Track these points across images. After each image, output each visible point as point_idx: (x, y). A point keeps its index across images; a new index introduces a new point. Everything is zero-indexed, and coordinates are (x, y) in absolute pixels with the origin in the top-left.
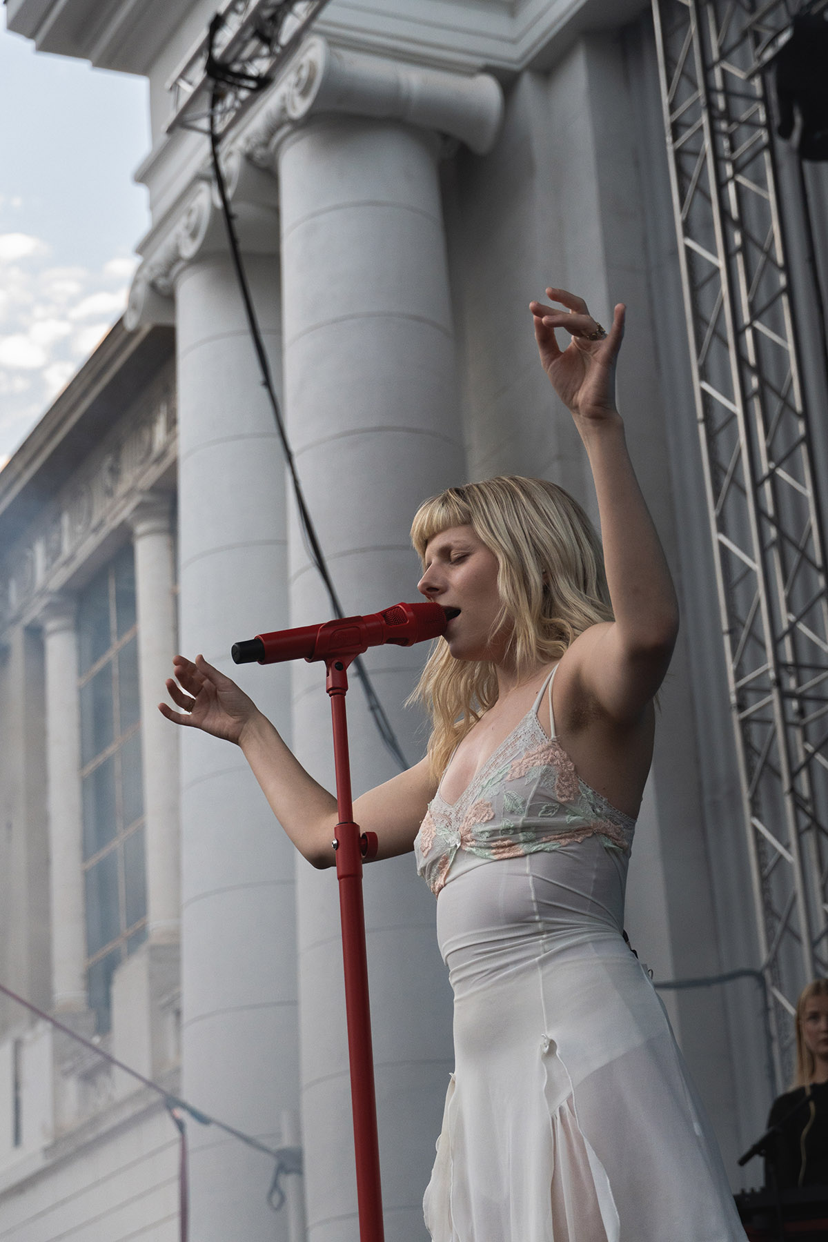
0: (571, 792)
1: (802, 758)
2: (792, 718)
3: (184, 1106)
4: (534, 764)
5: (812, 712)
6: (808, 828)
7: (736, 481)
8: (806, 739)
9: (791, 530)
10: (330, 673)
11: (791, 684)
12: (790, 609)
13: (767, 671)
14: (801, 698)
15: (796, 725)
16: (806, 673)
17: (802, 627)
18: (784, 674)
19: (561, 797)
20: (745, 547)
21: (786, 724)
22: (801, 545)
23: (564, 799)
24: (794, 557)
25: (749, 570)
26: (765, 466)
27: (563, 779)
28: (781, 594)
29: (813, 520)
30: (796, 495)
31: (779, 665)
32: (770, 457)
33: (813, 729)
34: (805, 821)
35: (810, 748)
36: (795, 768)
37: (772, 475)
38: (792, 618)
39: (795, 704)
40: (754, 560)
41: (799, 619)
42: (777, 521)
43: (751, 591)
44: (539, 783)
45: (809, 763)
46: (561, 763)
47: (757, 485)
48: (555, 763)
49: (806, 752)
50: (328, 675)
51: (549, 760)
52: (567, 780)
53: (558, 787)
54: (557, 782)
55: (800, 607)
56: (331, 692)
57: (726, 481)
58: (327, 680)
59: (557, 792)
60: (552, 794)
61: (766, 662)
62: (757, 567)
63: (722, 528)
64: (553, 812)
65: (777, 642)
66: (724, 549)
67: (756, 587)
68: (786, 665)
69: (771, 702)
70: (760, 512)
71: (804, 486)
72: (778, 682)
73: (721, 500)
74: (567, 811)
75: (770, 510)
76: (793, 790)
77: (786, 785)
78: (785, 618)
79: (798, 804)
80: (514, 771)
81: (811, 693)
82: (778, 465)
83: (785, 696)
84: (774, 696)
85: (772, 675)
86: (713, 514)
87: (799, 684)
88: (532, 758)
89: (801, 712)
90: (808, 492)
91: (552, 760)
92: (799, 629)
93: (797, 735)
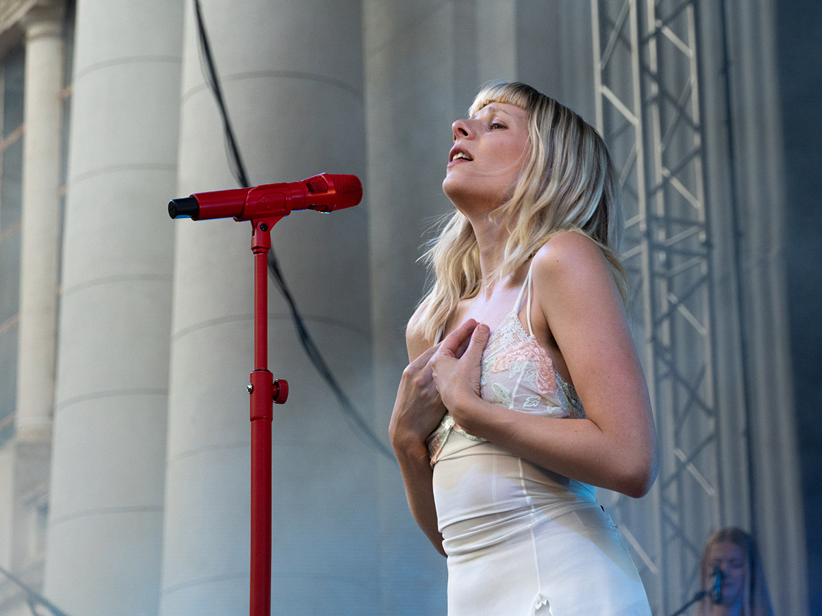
0: (550, 386)
1: (664, 308)
2: (659, 268)
3: (46, 603)
4: (516, 358)
5: (679, 265)
6: (666, 375)
7: (623, 38)
8: (670, 289)
9: (671, 87)
10: (256, 232)
11: (661, 236)
12: (665, 163)
13: (638, 224)
14: (669, 250)
15: (662, 276)
16: (676, 228)
17: (676, 183)
18: (654, 226)
19: (542, 390)
20: (626, 100)
21: (653, 275)
22: (681, 101)
23: (545, 392)
24: (672, 115)
25: (627, 125)
26: (652, 24)
27: (543, 373)
28: (657, 148)
29: (693, 79)
30: (680, 55)
31: (651, 217)
32: (658, 15)
33: (678, 281)
34: (663, 369)
35: (674, 299)
36: (659, 316)
37: (658, 34)
38: (666, 172)
39: (662, 256)
40: (633, 113)
41: (673, 174)
42: (659, 78)
43: (628, 144)
44: (523, 377)
45: (672, 313)
46: (541, 359)
47: (642, 42)
48: (535, 359)
49: (670, 303)
50: (253, 234)
51: (529, 356)
52: (546, 375)
53: (539, 381)
54: (537, 376)
55: (674, 162)
56: (255, 250)
57: (613, 36)
58: (253, 239)
59: (539, 386)
60: (535, 388)
61: (638, 213)
62: (636, 121)
63: (606, 81)
64: (536, 403)
65: (650, 194)
66: (606, 103)
67: (634, 141)
68: (657, 219)
69: (639, 254)
70: (643, 68)
71: (687, 44)
72: (649, 234)
73: (607, 53)
74: (547, 403)
75: (653, 67)
76: (655, 339)
77: (648, 332)
78: (660, 172)
79: (658, 350)
80: (498, 363)
81: (679, 247)
82: (665, 23)
83: (654, 247)
84: (643, 248)
85: (643, 227)
86: (598, 66)
87: (669, 235)
88: (515, 353)
89: (668, 264)
90: (691, 52)
91: (533, 357)
92: (672, 185)
93: (662, 285)
